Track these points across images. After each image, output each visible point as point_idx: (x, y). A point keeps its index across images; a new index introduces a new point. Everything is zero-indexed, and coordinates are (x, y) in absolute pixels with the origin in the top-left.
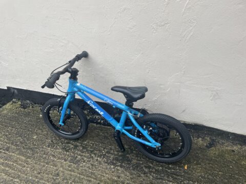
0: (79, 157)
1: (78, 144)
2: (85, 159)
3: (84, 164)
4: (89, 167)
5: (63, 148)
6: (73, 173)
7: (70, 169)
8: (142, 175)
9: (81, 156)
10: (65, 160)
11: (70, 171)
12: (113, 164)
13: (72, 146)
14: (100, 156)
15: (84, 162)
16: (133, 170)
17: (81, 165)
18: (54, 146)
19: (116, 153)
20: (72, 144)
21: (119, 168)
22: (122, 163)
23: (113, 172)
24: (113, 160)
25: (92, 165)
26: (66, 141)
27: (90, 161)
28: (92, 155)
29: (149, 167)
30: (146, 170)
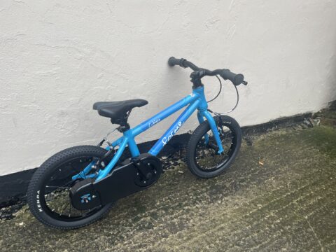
0: (175, 220)
1: (152, 211)
2: (185, 216)
3: (191, 221)
4: (200, 220)
5: (141, 229)
6: (195, 238)
7: (185, 238)
8: (248, 189)
9: (176, 217)
10: (166, 236)
11: (188, 239)
12: (217, 199)
13: (149, 218)
14: (194, 203)
15: (188, 220)
16: (236, 190)
17: (190, 225)
18: (122, 237)
19: (204, 190)
20: (145, 216)
21: (226, 198)
22: (221, 192)
23: (227, 205)
24: (211, 196)
25: (201, 215)
26: (130, 220)
27: (193, 215)
28: (186, 208)
29: (243, 181)
30: (244, 183)
